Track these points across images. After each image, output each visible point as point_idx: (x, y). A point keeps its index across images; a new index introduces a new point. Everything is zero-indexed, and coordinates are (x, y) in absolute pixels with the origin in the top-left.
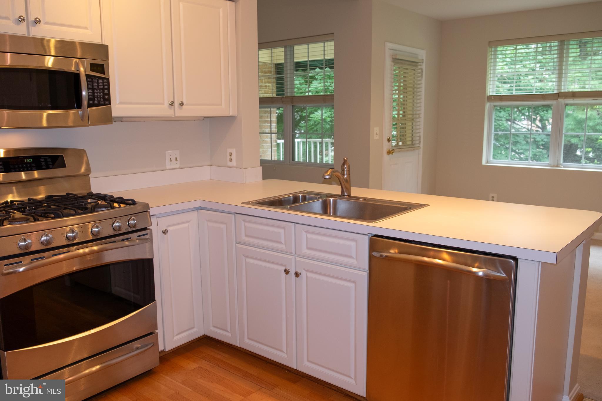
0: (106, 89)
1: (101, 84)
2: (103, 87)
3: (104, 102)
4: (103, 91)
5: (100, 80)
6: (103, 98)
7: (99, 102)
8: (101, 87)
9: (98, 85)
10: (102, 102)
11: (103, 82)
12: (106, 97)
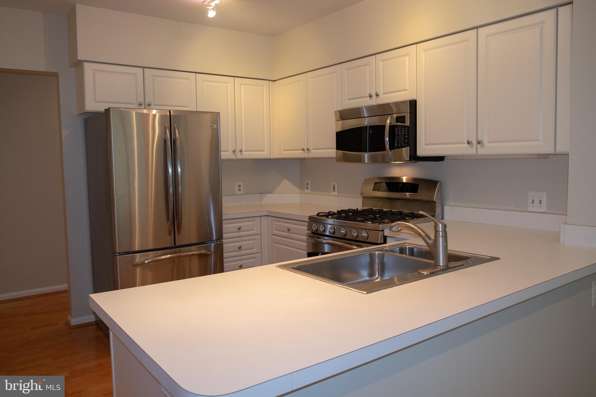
0: (406, 135)
1: (403, 131)
2: (405, 133)
3: (405, 145)
4: (405, 136)
5: (403, 128)
6: (404, 142)
7: (401, 145)
8: (403, 133)
9: (401, 132)
10: (403, 145)
11: (405, 130)
12: (406, 141)
